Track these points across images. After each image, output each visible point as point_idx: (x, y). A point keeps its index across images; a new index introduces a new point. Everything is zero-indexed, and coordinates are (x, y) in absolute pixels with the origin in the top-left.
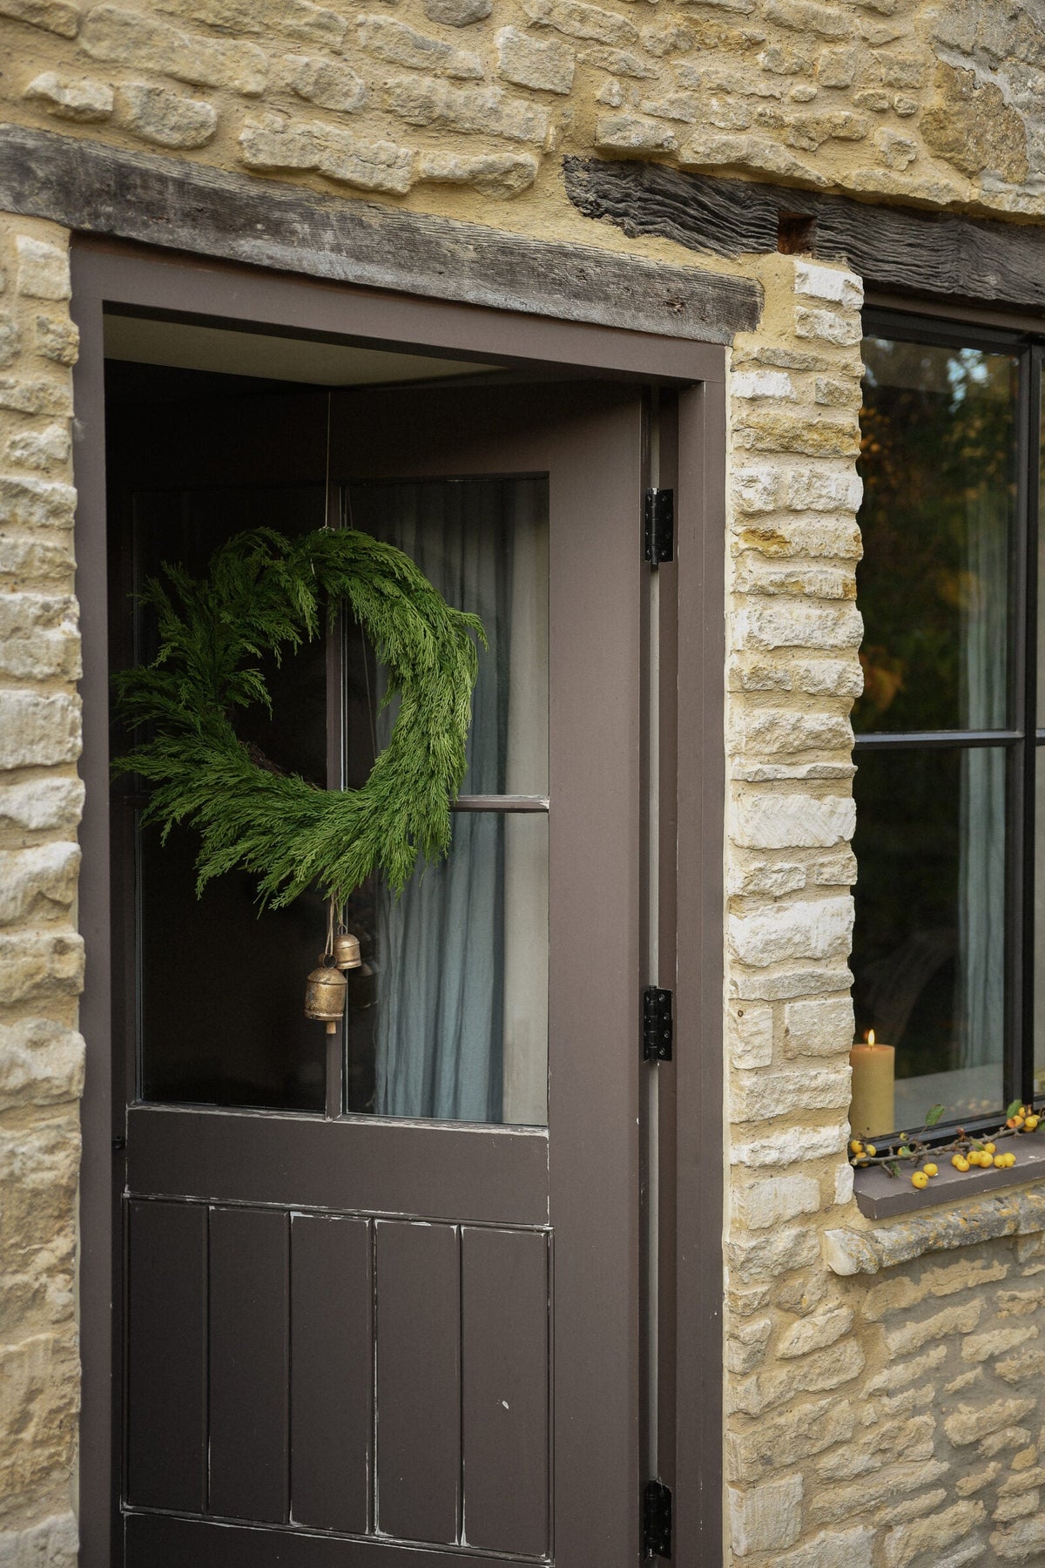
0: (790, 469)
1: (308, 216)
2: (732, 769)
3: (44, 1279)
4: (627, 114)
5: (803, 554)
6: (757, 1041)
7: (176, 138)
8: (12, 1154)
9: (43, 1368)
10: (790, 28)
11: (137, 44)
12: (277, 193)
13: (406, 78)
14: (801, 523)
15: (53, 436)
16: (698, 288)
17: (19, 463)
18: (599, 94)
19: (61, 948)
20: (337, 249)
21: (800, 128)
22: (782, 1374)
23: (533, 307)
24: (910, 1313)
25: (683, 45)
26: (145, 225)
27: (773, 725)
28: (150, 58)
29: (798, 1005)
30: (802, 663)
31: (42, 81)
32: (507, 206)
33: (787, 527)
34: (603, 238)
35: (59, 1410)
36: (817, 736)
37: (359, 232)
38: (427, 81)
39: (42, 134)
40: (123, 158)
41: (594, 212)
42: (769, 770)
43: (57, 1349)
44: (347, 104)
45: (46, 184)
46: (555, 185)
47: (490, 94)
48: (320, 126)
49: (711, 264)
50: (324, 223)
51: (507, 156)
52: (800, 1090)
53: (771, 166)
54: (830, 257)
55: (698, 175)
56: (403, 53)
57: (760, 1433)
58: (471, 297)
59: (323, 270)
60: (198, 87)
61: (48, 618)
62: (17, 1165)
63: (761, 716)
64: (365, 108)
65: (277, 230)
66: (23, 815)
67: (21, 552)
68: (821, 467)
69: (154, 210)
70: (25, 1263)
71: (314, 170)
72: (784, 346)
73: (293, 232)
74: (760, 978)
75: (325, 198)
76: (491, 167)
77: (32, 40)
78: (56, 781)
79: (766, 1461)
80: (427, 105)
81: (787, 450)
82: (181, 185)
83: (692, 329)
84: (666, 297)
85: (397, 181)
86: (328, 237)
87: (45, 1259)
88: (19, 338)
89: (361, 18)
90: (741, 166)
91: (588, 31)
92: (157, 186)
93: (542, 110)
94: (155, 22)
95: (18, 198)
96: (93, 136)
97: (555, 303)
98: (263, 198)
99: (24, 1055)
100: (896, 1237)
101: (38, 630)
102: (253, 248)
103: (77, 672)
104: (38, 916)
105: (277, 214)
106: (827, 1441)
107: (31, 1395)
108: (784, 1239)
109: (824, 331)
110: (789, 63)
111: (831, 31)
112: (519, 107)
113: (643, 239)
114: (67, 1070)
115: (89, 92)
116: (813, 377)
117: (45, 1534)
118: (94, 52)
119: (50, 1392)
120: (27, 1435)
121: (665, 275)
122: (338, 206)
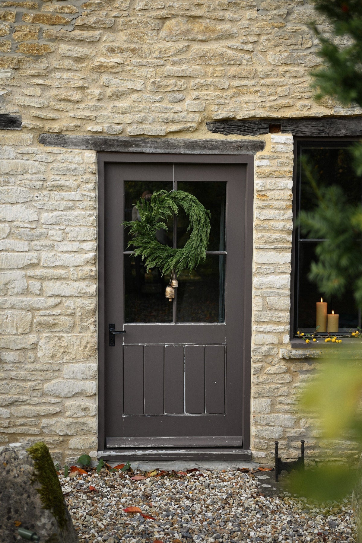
0: (268, 181)
1: (144, 142)
2: (255, 245)
3: (90, 325)
4: (219, 112)
5: (273, 199)
6: (258, 304)
7: (115, 133)
8: (83, 303)
9: (89, 339)
10: (269, 86)
11: (107, 119)
12: (137, 139)
13: (163, 115)
14: (273, 192)
15: (91, 186)
16: (245, 143)
17: (85, 190)
18: (212, 109)
19: (91, 271)
20: (151, 147)
21: (271, 107)
22: (265, 377)
23: (199, 153)
24: (307, 371)
25: (235, 95)
26: (110, 148)
27: (263, 236)
28: (109, 121)
29: (271, 298)
30: (272, 223)
31: (89, 128)
32: (192, 134)
33: (268, 194)
34: (219, 137)
35: (92, 347)
36: (277, 239)
37: (156, 143)
38: (168, 114)
39: (91, 136)
40: (106, 138)
41: (215, 132)
42: (262, 246)
43: (92, 337)
44: (149, 122)
45: (91, 144)
46: (204, 128)
47: (183, 114)
48: (144, 126)
49: (250, 138)
50: (148, 143)
51: (188, 125)
52: (272, 316)
53: (262, 116)
54: (286, 133)
55: (243, 121)
56: (162, 110)
57: (259, 388)
58: (182, 152)
59: (148, 151)
60: (119, 124)
61: (90, 216)
62: (84, 305)
63: (260, 234)
64: (154, 122)
65: (137, 146)
66: (85, 248)
67: (85, 205)
68: (279, 180)
69: (112, 145)
70: (87, 321)
71: (143, 134)
72: (269, 154)
73: (141, 146)
74: (260, 291)
75: (148, 138)
76: (184, 128)
77: (88, 121)
78: (91, 243)
79: (260, 394)
80: (168, 119)
81: (268, 177)
82: (117, 141)
83: (244, 152)
84: (236, 146)
85: (163, 133)
86: (149, 145)
87: (90, 321)
88: (85, 170)
89: (153, 106)
90: (254, 117)
91: (208, 98)
92: (112, 141)
93: (197, 115)
94: (110, 115)
95: (86, 147)
96: (100, 135)
97: (204, 151)
98: (134, 140)
99: (85, 287)
100: (299, 353)
101: (88, 218)
102: (131, 149)
103: (95, 225)
104: (88, 265)
105: (137, 143)
106: (279, 394)
107: (87, 343)
108: (265, 348)
109: (280, 150)
110: (268, 93)
111: (281, 84)
112: (191, 115)
113: (230, 135)
114: (93, 291)
115: (98, 128)
116: (277, 160)
117: (90, 366)
118: (99, 122)
119: (91, 343)
120: (87, 349)
121: (235, 142)
122: (151, 139)
